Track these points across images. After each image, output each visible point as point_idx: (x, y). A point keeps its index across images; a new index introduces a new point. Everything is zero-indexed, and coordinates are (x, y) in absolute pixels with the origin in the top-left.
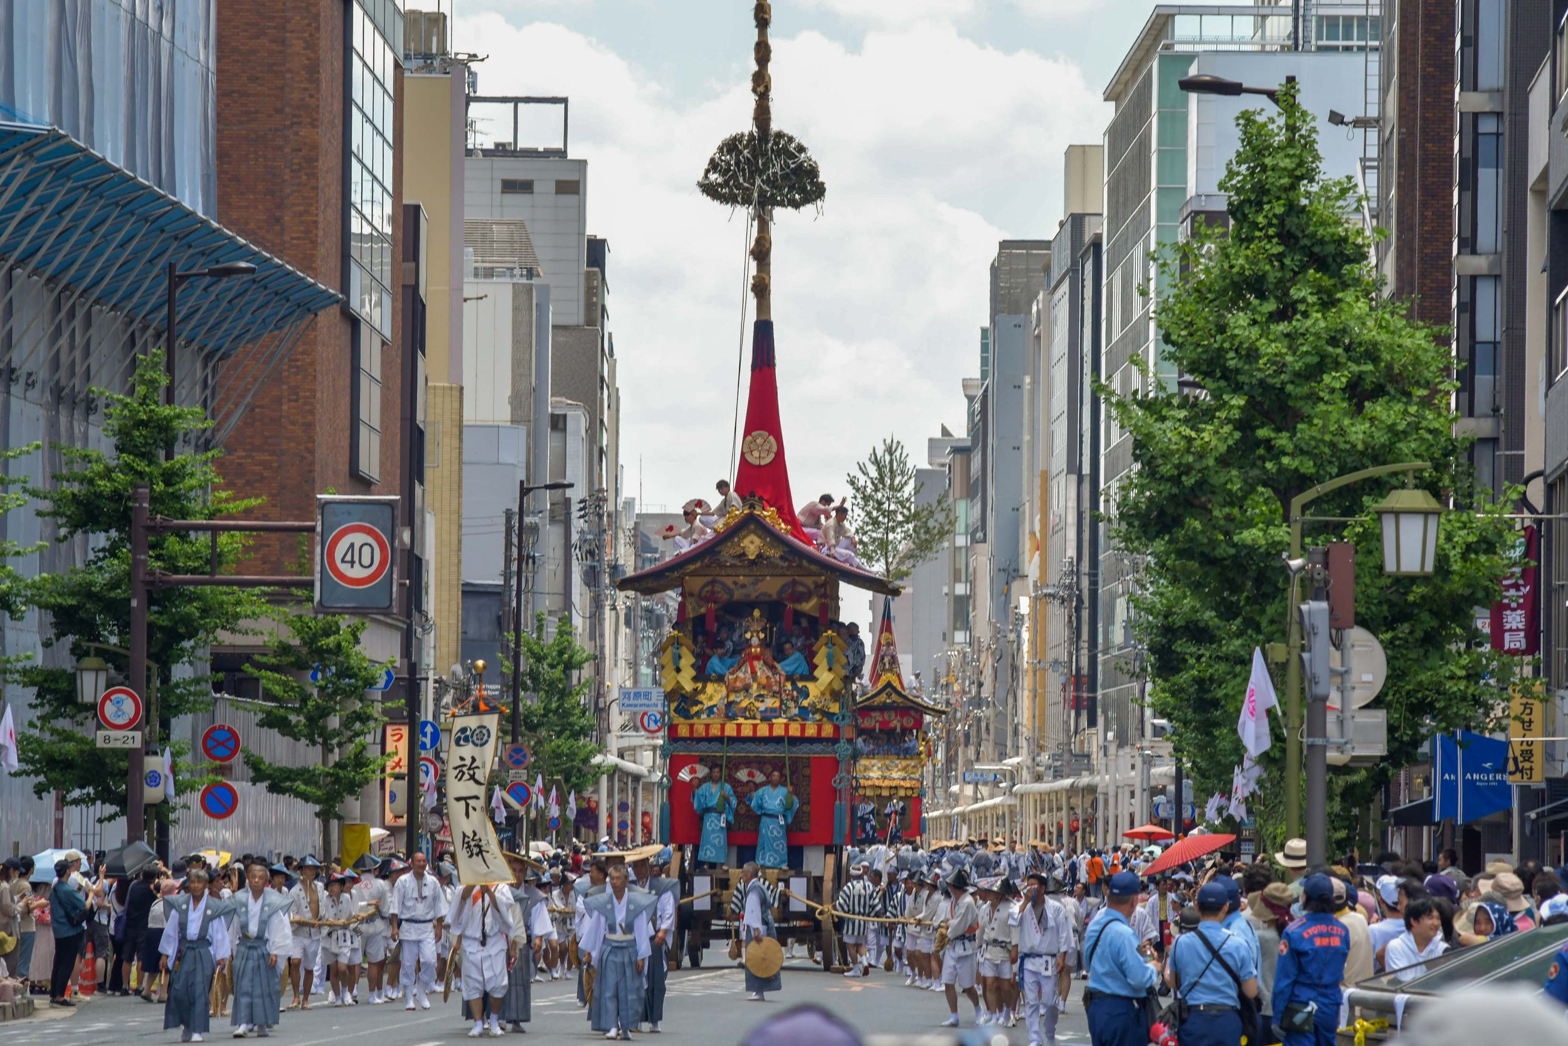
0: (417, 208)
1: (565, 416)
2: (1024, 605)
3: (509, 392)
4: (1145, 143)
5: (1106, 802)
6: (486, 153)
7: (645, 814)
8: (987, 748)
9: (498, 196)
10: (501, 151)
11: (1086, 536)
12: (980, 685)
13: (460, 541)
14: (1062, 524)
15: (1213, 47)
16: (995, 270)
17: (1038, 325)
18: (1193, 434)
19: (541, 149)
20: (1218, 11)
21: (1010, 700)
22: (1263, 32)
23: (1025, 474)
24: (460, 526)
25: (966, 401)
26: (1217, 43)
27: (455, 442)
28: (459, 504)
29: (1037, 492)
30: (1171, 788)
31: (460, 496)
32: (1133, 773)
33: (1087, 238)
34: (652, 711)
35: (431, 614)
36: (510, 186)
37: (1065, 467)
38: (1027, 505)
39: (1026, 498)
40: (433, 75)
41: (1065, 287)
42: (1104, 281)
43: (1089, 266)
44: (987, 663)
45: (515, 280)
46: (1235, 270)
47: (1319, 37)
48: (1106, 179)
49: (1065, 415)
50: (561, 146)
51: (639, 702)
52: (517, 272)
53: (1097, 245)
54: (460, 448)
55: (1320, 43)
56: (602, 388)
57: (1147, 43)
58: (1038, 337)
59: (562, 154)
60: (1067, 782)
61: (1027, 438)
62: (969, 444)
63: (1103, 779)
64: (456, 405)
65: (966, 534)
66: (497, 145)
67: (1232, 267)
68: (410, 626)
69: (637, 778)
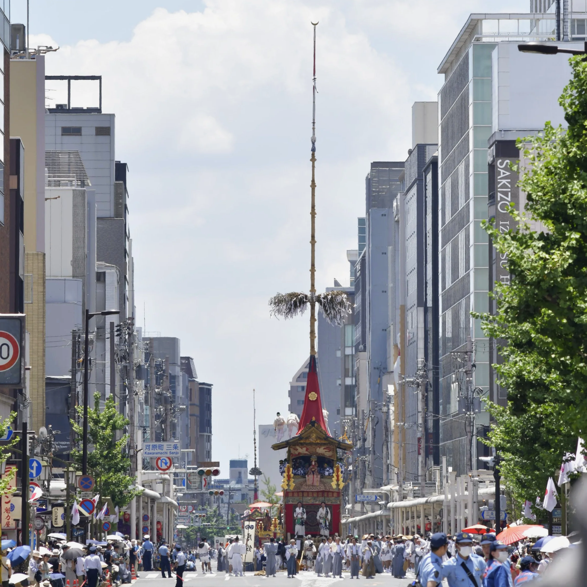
0: (18, 141)
1: (104, 273)
2: (391, 390)
3: (71, 259)
4: (465, 99)
5: (449, 511)
6: (51, 111)
7: (158, 523)
8: (369, 480)
9: (59, 137)
10: (60, 109)
11: (430, 345)
12: (365, 440)
13: (44, 351)
14: (415, 339)
15: (506, 39)
16: (369, 181)
17: (397, 215)
18: (547, 256)
19: (85, 108)
20: (510, 16)
21: (385, 449)
22: (538, 29)
23: (390, 308)
24: (44, 341)
25: (349, 264)
26: (508, 36)
27: (41, 289)
28: (44, 327)
29: (398, 319)
30: (492, 501)
31: (44, 323)
32: (466, 493)
33: (428, 159)
34: (163, 457)
35: (28, 396)
36: (67, 131)
37: (416, 302)
38: (392, 327)
39: (391, 323)
40: (24, 60)
41: (414, 190)
42: (440, 185)
43: (429, 177)
44: (369, 425)
45: (74, 188)
46: (571, 155)
47: (573, 33)
48: (440, 122)
49: (416, 270)
50: (98, 106)
51: (156, 451)
52: (74, 183)
53: (434, 162)
54: (44, 292)
55: (574, 36)
56: (125, 257)
57: (466, 37)
58: (398, 222)
59: (98, 110)
60: (423, 500)
61: (391, 285)
62: (353, 290)
63: (446, 497)
64: (41, 265)
65: (352, 347)
66: (58, 106)
67: (569, 153)
68: (16, 403)
69: (153, 499)
